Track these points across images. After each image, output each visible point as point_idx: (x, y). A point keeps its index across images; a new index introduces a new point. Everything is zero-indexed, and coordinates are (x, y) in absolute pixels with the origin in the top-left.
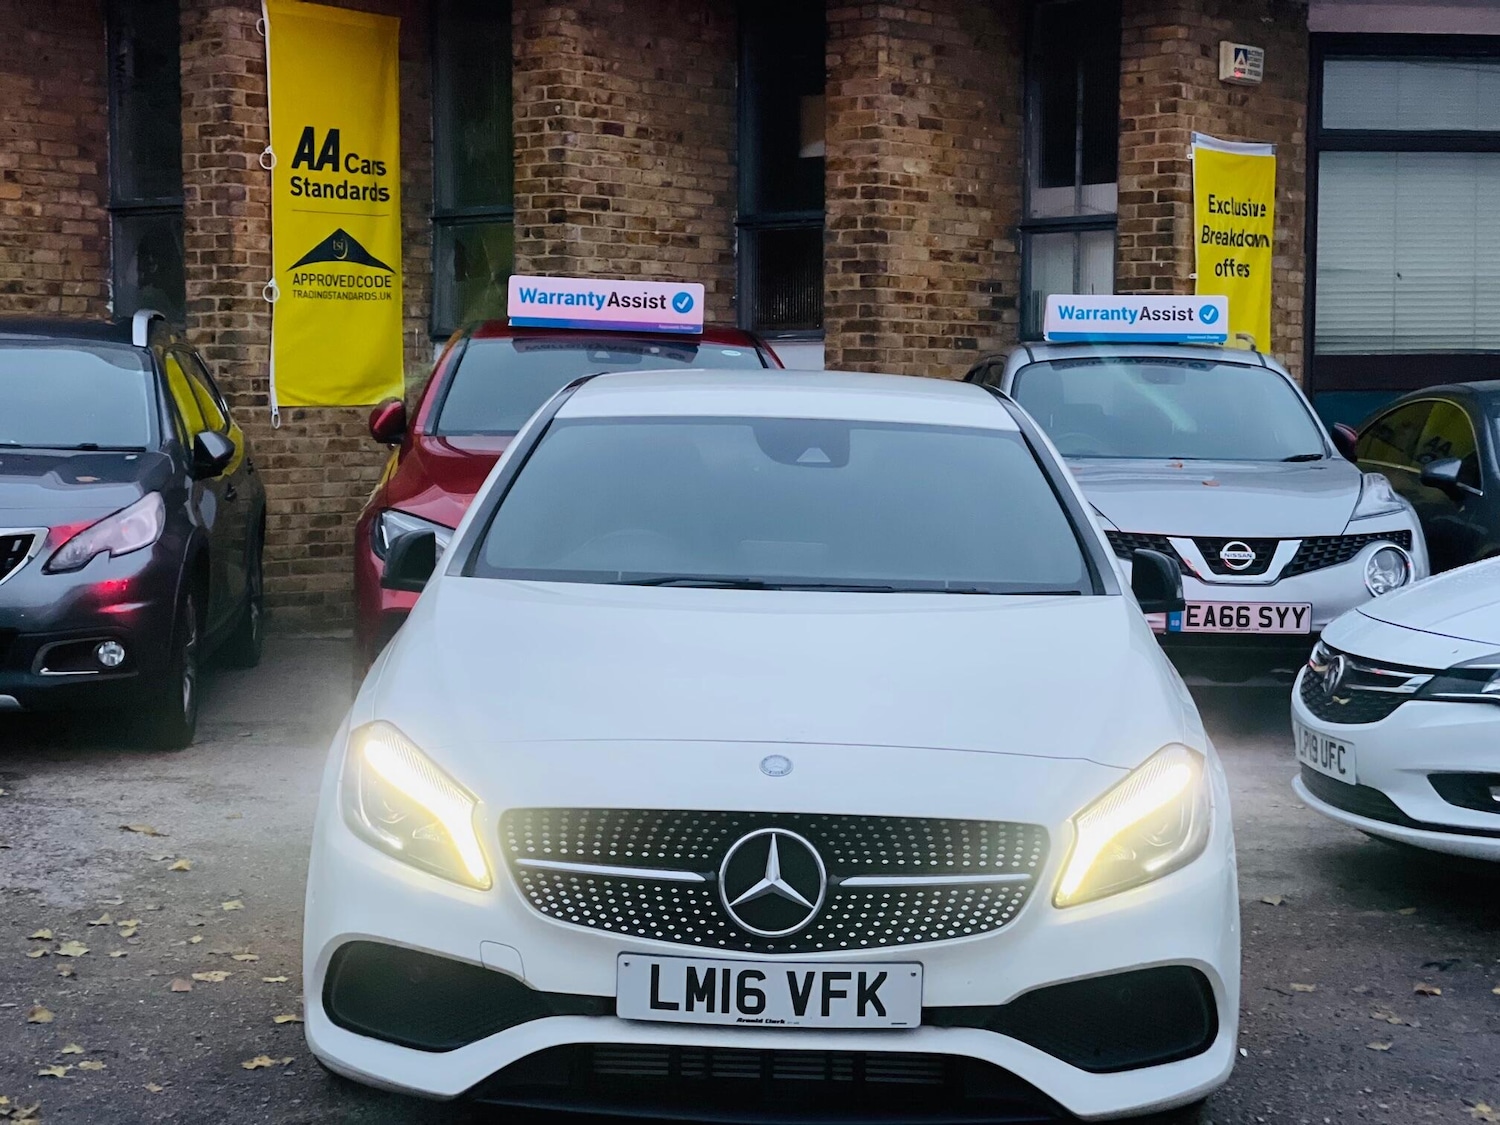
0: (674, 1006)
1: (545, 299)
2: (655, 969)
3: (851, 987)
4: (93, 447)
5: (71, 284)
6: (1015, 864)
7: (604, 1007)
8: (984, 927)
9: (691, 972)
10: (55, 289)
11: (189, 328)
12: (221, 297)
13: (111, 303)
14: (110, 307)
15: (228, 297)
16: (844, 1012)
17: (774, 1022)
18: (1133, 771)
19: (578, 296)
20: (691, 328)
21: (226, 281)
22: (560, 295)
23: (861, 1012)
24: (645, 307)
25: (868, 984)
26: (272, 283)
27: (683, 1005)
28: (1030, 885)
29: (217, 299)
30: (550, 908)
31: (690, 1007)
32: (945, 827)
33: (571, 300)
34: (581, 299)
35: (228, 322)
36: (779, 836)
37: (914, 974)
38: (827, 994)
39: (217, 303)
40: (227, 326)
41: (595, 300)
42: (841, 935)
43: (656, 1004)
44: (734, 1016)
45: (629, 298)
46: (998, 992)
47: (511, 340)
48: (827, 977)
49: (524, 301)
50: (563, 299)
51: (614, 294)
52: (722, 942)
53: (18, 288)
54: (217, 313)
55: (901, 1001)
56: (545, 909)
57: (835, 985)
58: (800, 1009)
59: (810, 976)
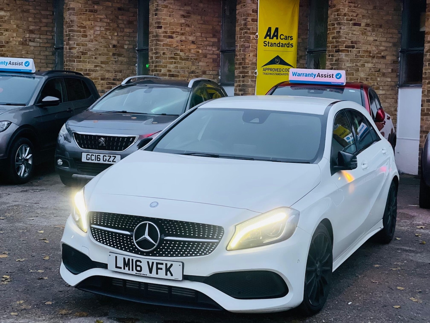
0: (121, 268)
1: (299, 75)
2: (116, 257)
3: (163, 267)
4: (165, 115)
5: (209, 71)
6: (215, 237)
7: (104, 266)
8: (203, 254)
9: (124, 259)
10: (204, 73)
11: (235, 83)
12: (242, 75)
13: (220, 76)
14: (220, 77)
15: (244, 75)
16: (162, 274)
17: (144, 275)
18: (262, 214)
19: (309, 74)
20: (341, 84)
21: (244, 70)
22: (303, 74)
23: (166, 274)
24: (327, 77)
25: (168, 267)
26: (256, 71)
27: (123, 268)
28: (218, 243)
29: (241, 75)
30: (97, 238)
31: (124, 269)
32: (201, 226)
33: (306, 75)
34: (309, 75)
35: (243, 81)
36: (149, 224)
37: (180, 265)
38: (158, 269)
39: (241, 76)
40: (243, 82)
41: (313, 75)
42: (164, 253)
43: (117, 267)
44: (135, 272)
45: (323, 75)
46: (206, 272)
47: (290, 87)
48: (157, 264)
49: (293, 76)
50: (304, 75)
51: (319, 74)
52: (133, 252)
53: (194, 73)
54: (241, 79)
55: (177, 272)
56: (96, 239)
57: (159, 266)
58: (151, 272)
59: (153, 263)
